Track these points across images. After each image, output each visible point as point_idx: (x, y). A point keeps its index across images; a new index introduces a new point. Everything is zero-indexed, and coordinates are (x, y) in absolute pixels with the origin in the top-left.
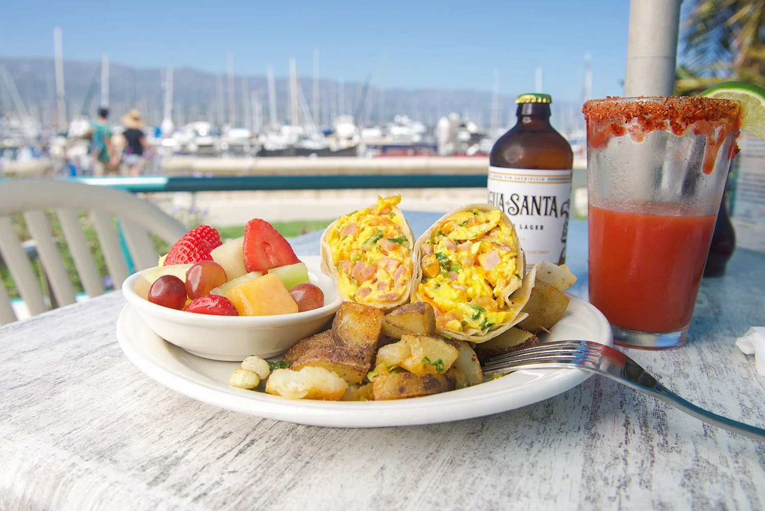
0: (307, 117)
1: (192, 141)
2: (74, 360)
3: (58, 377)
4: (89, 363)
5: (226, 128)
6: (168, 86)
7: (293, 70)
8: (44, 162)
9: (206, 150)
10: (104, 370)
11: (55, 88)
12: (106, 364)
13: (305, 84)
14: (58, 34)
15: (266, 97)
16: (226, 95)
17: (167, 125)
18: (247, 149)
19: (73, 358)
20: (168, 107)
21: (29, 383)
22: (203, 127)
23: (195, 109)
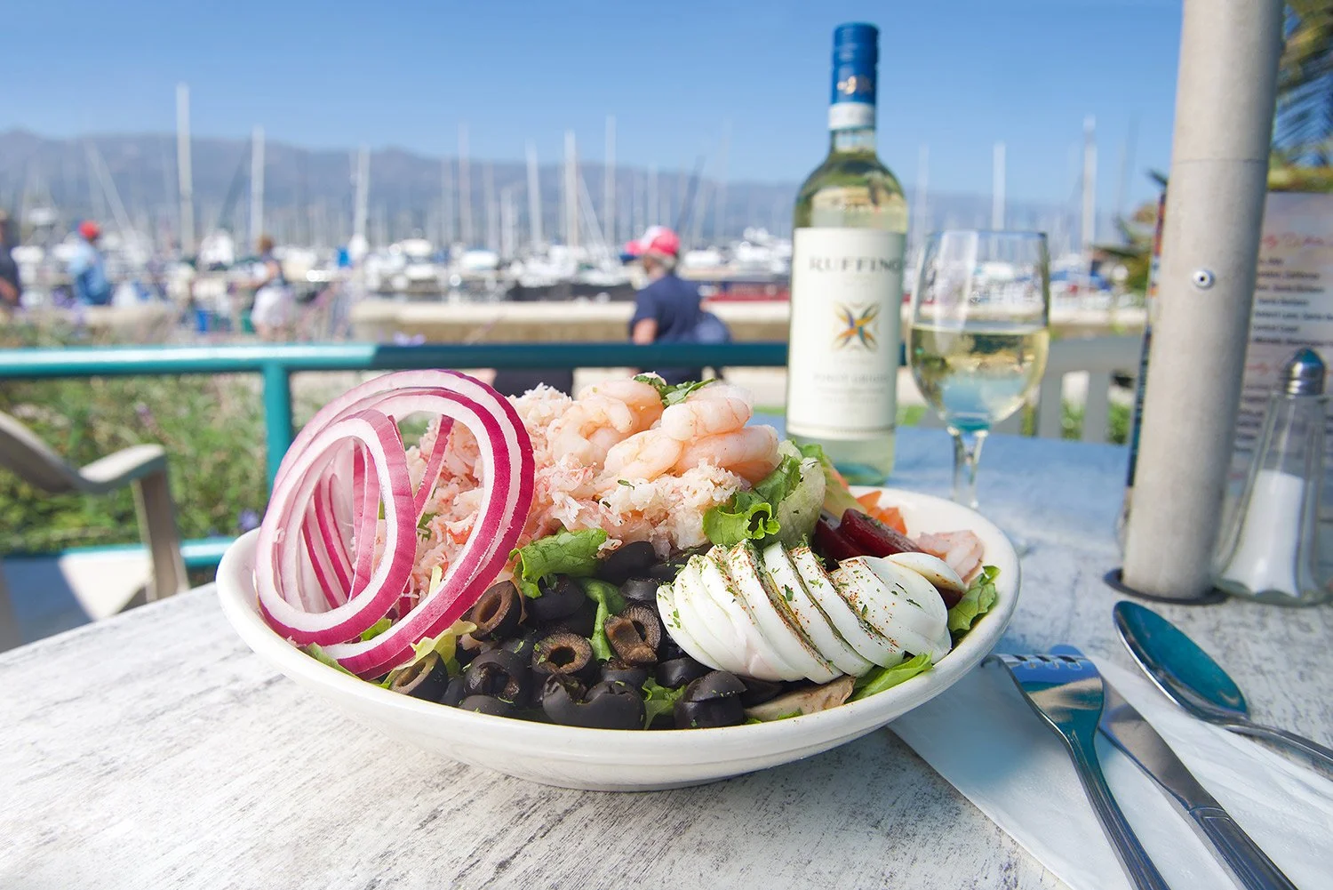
0: (594, 231)
1: (401, 272)
2: (138, 723)
3: (107, 759)
4: (164, 731)
5: (457, 250)
6: (362, 181)
7: (570, 151)
8: (154, 307)
9: (422, 288)
10: (188, 748)
11: (177, 183)
12: (194, 734)
13: (591, 174)
14: (182, 95)
15: (523, 199)
16: (456, 194)
17: (358, 246)
18: (491, 285)
19: (138, 719)
20: (361, 214)
21: (56, 772)
22: (419, 247)
23: (405, 218)
